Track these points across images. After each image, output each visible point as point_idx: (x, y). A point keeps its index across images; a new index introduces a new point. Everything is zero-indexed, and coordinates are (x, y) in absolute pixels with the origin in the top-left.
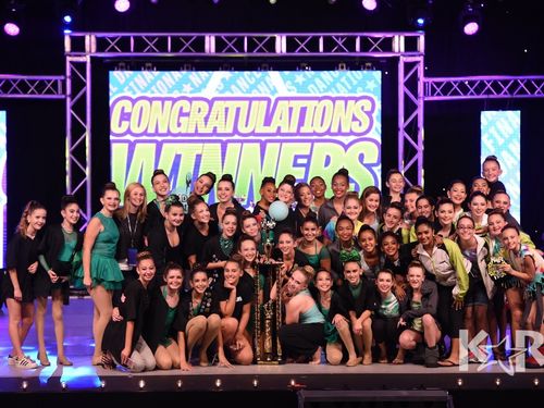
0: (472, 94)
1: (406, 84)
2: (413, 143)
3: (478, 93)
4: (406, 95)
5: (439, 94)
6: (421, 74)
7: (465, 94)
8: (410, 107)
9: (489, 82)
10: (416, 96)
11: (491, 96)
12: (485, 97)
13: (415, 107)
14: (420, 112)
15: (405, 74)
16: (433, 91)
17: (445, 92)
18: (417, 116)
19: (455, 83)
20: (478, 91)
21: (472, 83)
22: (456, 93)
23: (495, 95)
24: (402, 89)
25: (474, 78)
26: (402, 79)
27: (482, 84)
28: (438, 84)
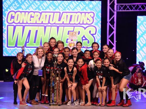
0: (134, 10)
1: (110, 6)
2: (112, 27)
3: (136, 10)
4: (110, 10)
5: (122, 10)
6: (116, 2)
7: (131, 10)
8: (112, 14)
9: (140, 5)
10: (114, 10)
11: (141, 10)
12: (139, 11)
13: (113, 14)
14: (115, 16)
15: (110, 3)
16: (120, 8)
17: (124, 9)
18: (114, 17)
19: (128, 5)
20: (136, 9)
21: (134, 6)
22: (128, 9)
23: (142, 10)
24: (109, 8)
25: (135, 4)
26: (109, 4)
27: (138, 6)
28: (122, 6)
